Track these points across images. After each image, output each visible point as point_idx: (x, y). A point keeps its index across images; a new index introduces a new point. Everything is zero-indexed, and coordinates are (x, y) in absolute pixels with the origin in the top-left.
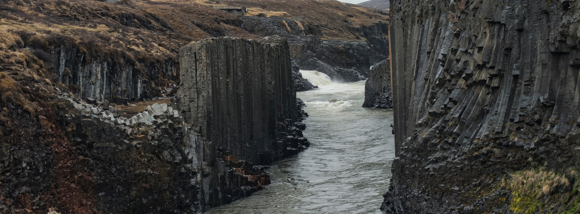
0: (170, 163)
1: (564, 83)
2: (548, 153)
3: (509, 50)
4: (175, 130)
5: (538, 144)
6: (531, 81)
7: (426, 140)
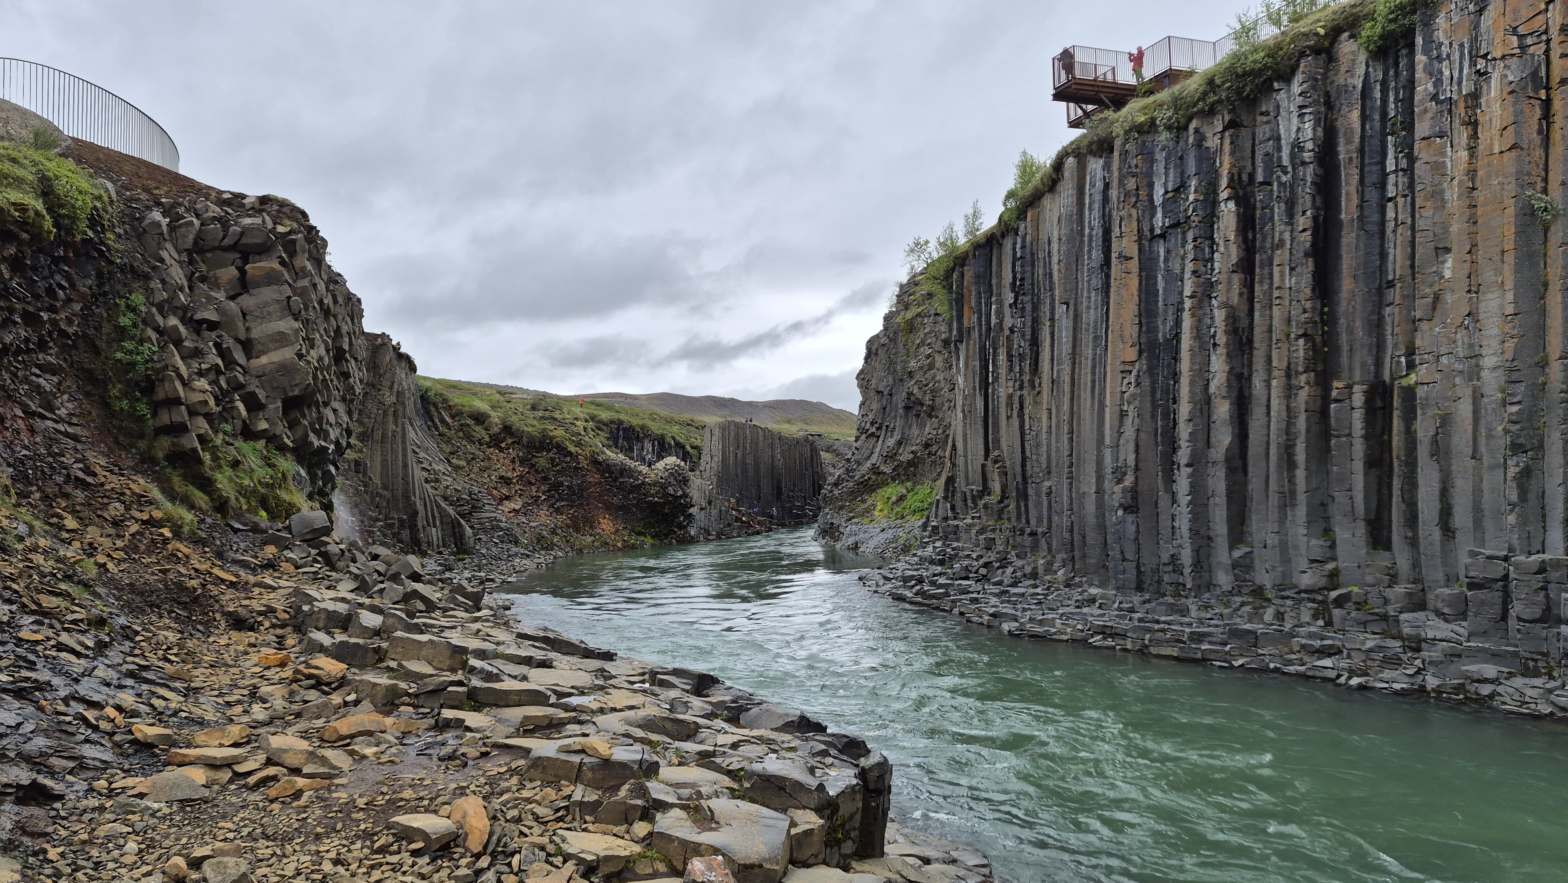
0: (672, 496)
1: (910, 427)
2: (898, 474)
3: (884, 409)
4: (679, 474)
5: (894, 470)
6: (894, 428)
7: (839, 476)
